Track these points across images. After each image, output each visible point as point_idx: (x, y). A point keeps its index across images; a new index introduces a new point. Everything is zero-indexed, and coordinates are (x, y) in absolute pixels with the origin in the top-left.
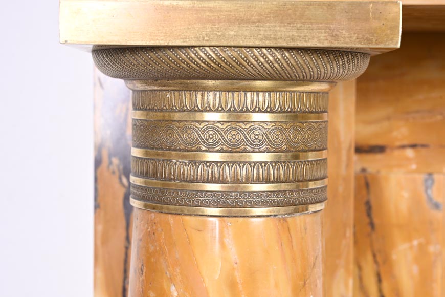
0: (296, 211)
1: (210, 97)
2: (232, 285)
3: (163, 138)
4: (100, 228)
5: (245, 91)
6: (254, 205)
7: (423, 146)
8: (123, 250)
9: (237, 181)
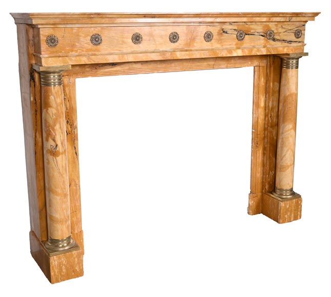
1: (51, 75)
2: (56, 93)
3: (46, 79)
5: (55, 74)
6: (57, 85)
9: (55, 83)
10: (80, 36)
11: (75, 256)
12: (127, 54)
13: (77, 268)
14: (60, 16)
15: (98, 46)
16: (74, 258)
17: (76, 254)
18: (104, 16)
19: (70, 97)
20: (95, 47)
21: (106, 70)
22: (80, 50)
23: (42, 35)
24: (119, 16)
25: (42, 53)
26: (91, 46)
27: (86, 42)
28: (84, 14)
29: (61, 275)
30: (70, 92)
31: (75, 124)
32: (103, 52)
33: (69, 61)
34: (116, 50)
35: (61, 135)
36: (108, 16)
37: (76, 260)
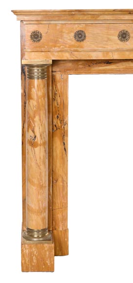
1: (35, 68)
3: (31, 72)
5: (39, 68)
6: (40, 78)
9: (38, 76)
11: (46, 249)
12: (112, 51)
13: (48, 262)
14: (42, 13)
15: (82, 43)
16: (46, 251)
17: (48, 247)
18: (85, 13)
19: (61, 93)
20: (78, 43)
21: (100, 68)
22: (63, 46)
23: (27, 31)
24: (102, 13)
25: (26, 47)
26: (74, 42)
27: (69, 38)
28: (65, 11)
29: (31, 264)
30: (61, 88)
31: (65, 120)
32: (85, 49)
33: (51, 56)
34: (100, 47)
35: (41, 127)
36: (90, 13)
37: (47, 253)
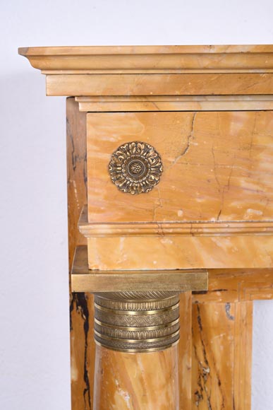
0: (166, 348)
1: (130, 305)
2: (141, 380)
3: (111, 320)
4: (73, 338)
5: (145, 303)
6: (150, 347)
7: (225, 290)
8: (84, 349)
9: (142, 338)
10: (260, 149)
19: (227, 369)
22: (257, 207)
23: (96, 142)
25: (91, 216)
30: (226, 353)
